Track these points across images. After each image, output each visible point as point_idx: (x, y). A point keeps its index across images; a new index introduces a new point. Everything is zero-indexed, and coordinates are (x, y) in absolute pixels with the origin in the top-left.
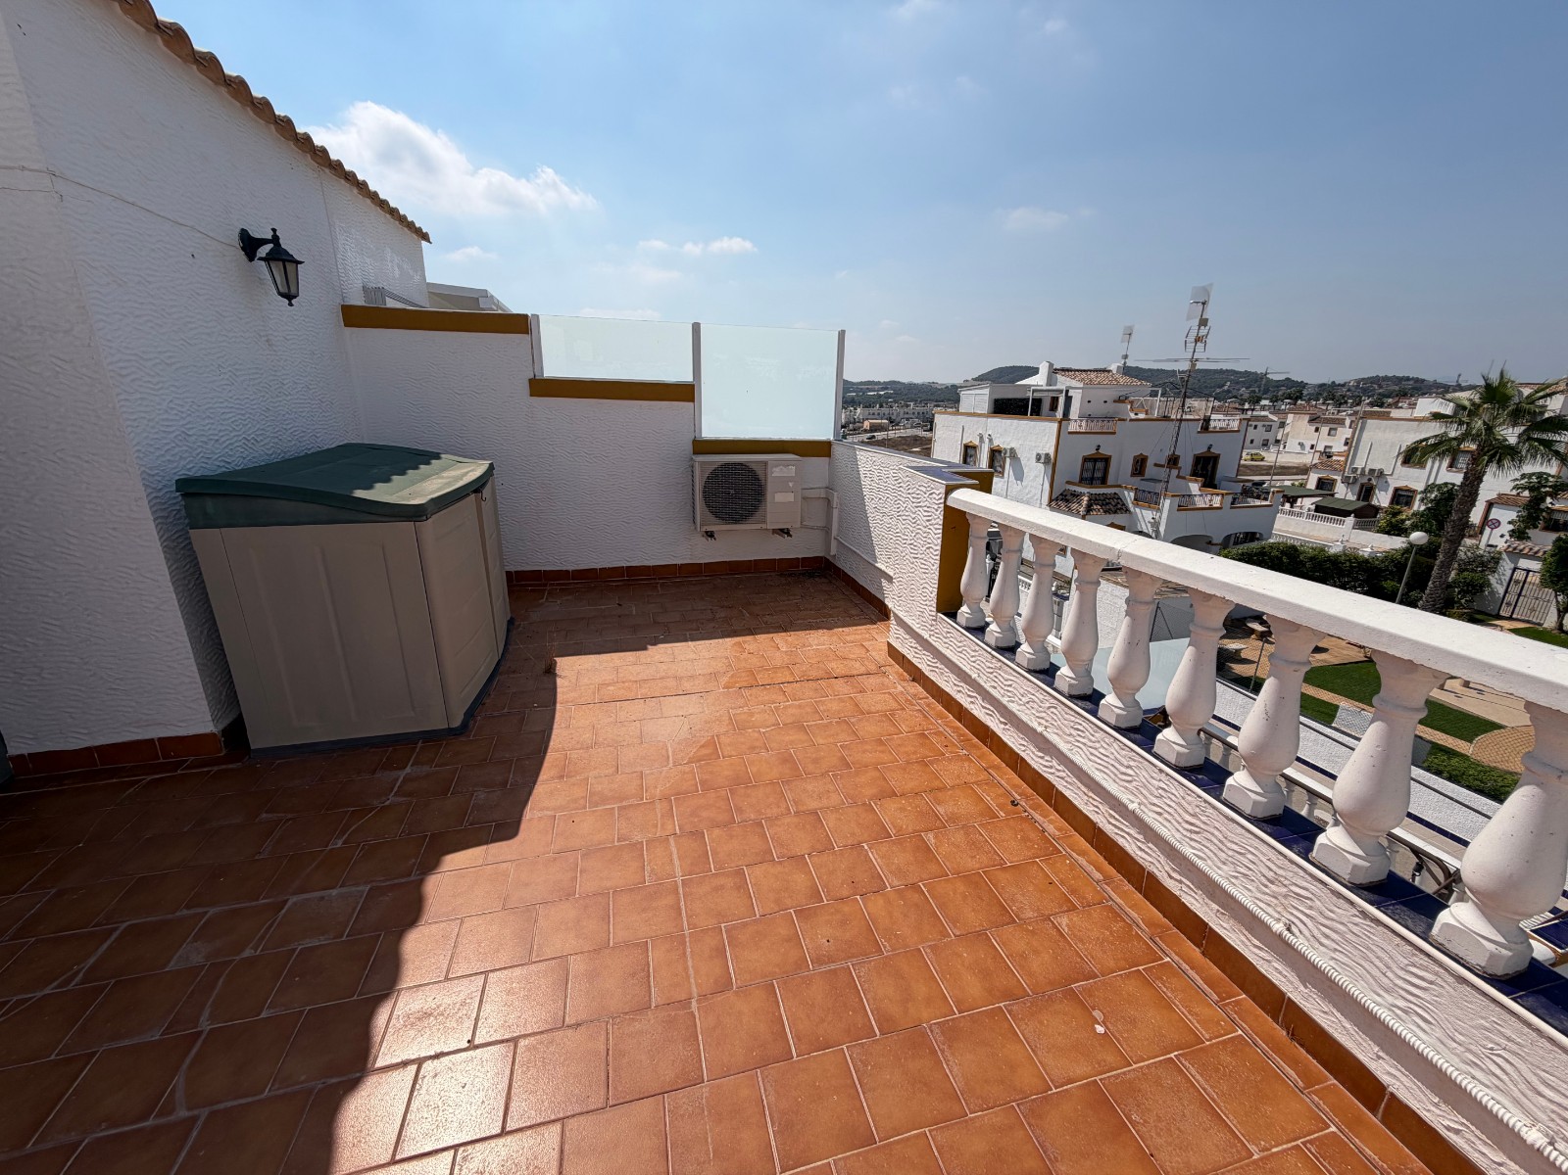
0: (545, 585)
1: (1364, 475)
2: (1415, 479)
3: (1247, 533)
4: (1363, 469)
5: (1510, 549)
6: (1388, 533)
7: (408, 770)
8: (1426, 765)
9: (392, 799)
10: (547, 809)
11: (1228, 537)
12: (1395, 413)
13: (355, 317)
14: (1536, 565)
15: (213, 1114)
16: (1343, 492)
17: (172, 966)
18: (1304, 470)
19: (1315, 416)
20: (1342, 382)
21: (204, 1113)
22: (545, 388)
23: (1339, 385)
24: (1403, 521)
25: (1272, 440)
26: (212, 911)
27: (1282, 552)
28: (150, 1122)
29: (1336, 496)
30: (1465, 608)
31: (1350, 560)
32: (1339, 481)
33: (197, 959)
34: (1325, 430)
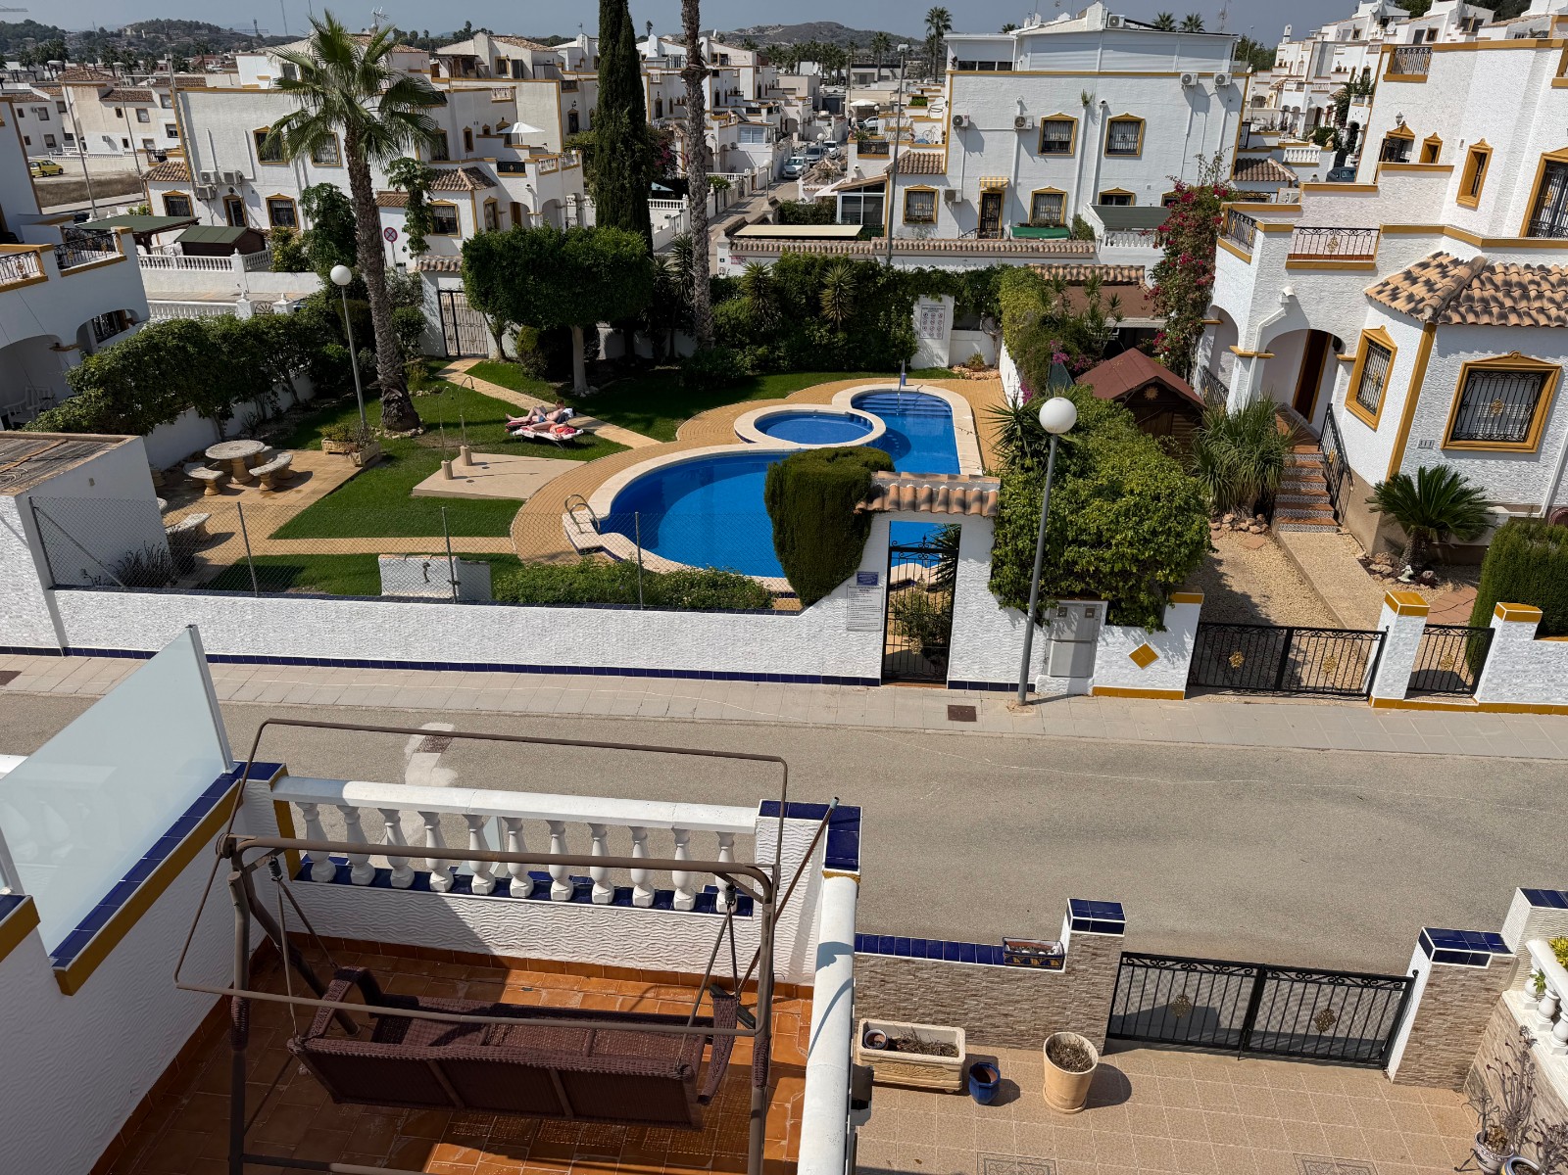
1: (221, 184)
2: (284, 181)
3: (109, 316)
4: (216, 174)
5: (425, 268)
6: (289, 270)
8: (499, 597)
11: (82, 331)
12: (211, 81)
14: (455, 283)
16: (209, 217)
18: (133, 185)
19: (107, 90)
20: (115, 31)
23: (112, 35)
24: (298, 249)
25: (59, 138)
27: (181, 337)
29: (202, 222)
30: (416, 357)
31: (272, 326)
32: (193, 196)
34: (130, 111)
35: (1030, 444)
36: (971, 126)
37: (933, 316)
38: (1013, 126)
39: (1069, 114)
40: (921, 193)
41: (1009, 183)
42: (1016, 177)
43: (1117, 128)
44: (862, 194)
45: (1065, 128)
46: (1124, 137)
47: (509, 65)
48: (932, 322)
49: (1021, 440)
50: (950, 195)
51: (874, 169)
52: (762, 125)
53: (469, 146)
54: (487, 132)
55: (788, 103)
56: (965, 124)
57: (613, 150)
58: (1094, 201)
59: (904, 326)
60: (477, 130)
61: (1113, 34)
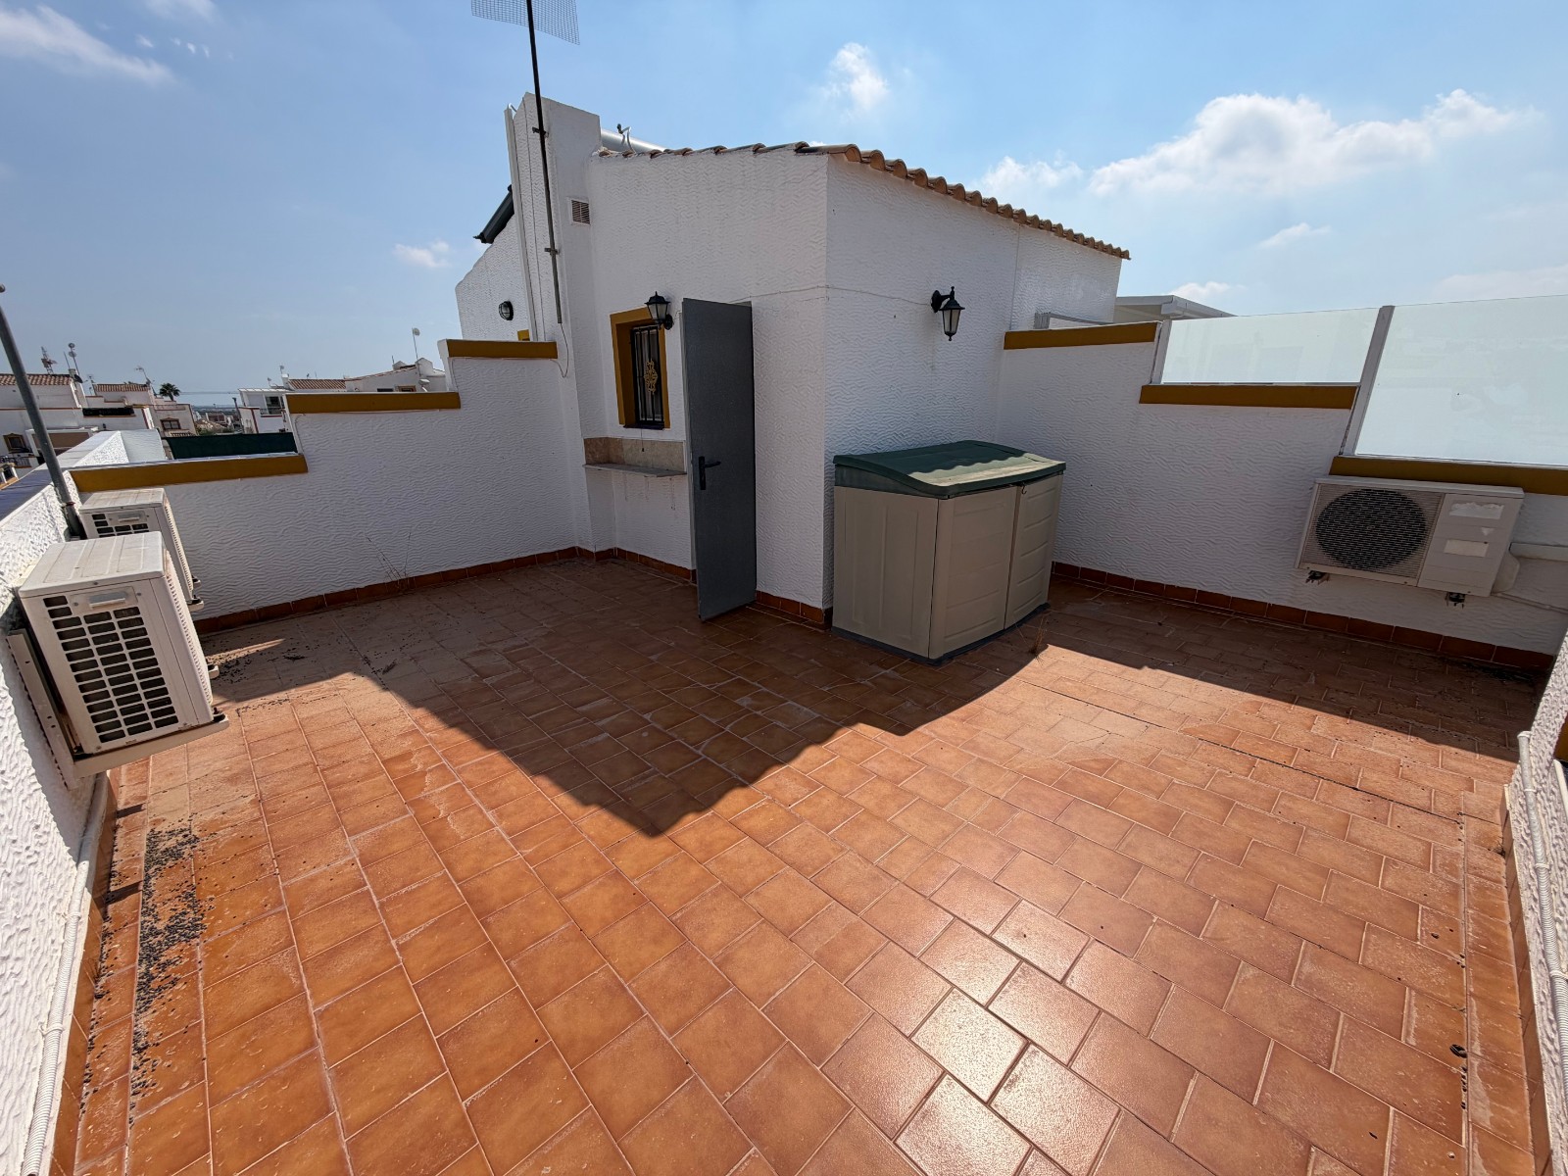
0: (1104, 587)
7: (888, 671)
9: (866, 682)
10: (935, 733)
13: (1015, 341)
15: (705, 759)
17: (737, 701)
21: (704, 756)
22: (1157, 394)
26: (764, 689)
28: (691, 748)
33: (745, 704)
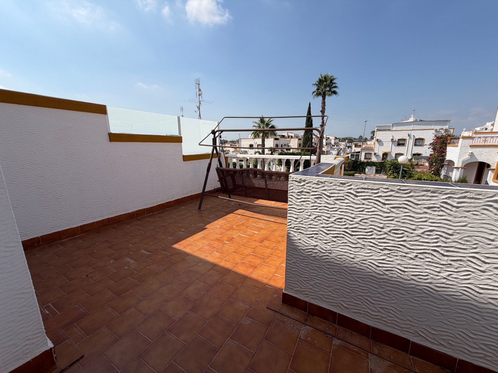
2: (253, 152)
35: (395, 170)
36: (380, 141)
37: (370, 170)
38: (390, 140)
39: (405, 138)
40: (368, 153)
41: (389, 151)
42: (391, 151)
43: (417, 140)
44: (355, 154)
45: (404, 141)
46: (419, 142)
47: (290, 137)
48: (370, 172)
49: (393, 170)
50: (375, 154)
51: (358, 150)
52: (335, 148)
53: (282, 147)
54: (285, 145)
55: (341, 145)
56: (379, 140)
57: (306, 140)
58: (411, 155)
59: (363, 172)
60: (283, 145)
61: (415, 122)
